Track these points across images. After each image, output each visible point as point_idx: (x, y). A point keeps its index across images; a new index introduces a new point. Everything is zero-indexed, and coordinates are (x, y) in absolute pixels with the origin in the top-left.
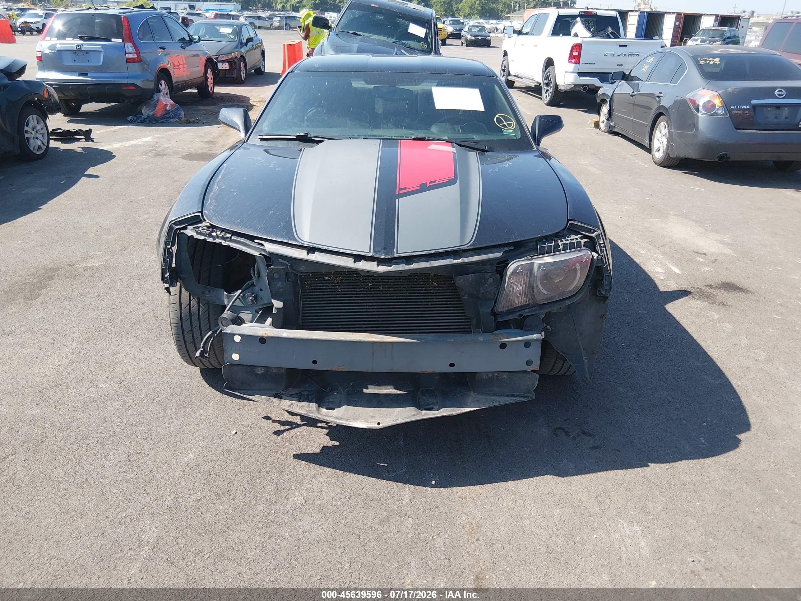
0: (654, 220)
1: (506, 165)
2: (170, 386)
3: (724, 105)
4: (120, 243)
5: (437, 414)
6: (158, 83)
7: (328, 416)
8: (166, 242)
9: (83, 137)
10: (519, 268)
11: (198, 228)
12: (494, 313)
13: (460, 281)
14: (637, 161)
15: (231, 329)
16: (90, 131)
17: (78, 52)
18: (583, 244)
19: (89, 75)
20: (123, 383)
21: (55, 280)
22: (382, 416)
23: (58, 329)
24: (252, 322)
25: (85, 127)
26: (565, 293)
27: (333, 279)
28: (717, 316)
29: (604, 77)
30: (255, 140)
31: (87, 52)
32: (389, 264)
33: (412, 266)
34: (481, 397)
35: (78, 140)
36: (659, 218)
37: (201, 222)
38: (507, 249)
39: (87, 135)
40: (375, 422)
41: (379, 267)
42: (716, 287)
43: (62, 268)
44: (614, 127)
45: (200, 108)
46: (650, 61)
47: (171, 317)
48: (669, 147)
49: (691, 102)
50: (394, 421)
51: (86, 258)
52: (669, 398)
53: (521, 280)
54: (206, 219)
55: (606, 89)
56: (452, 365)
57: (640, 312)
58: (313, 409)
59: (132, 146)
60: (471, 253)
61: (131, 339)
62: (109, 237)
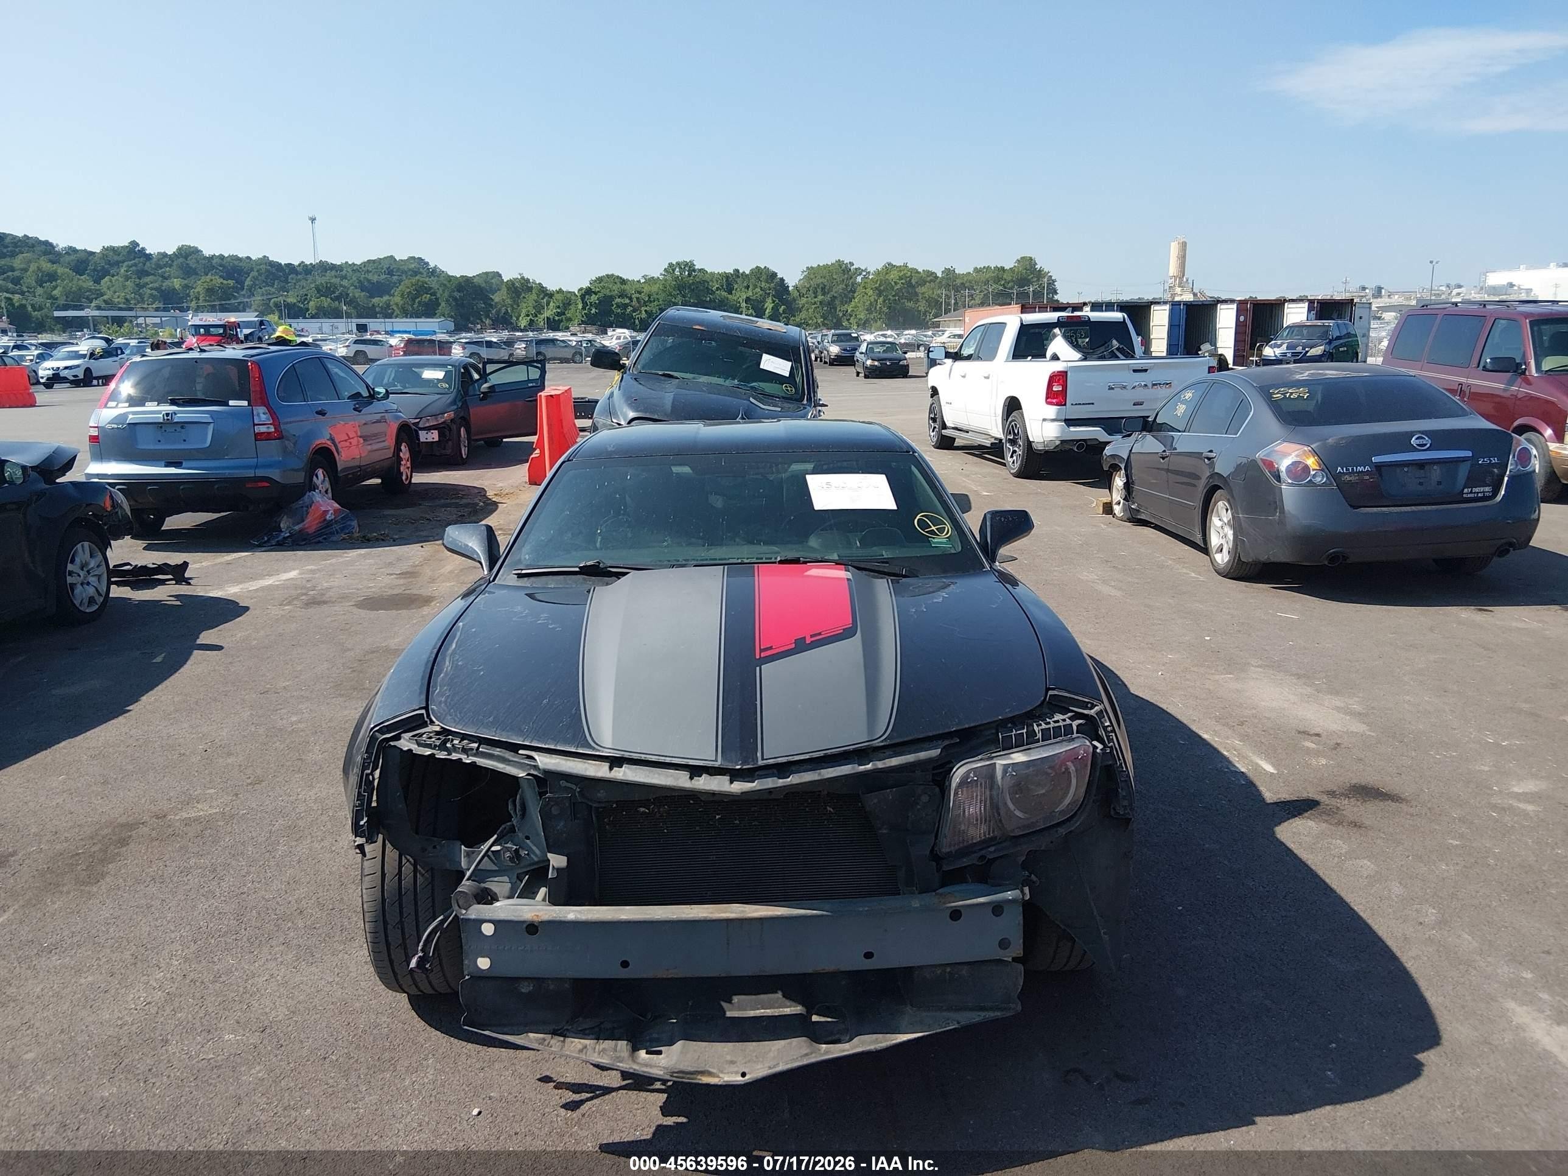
0: (1223, 676)
1: (940, 597)
2: (355, 1033)
3: (1324, 467)
4: (249, 771)
5: (848, 1050)
6: (311, 473)
7: (651, 1066)
8: (364, 763)
9: (170, 577)
10: (972, 775)
11: (421, 735)
12: (936, 857)
13: (872, 801)
14: (1184, 571)
15: (476, 911)
16: (185, 565)
17: (167, 425)
18: (1075, 728)
19: (184, 464)
20: (268, 1031)
21: (132, 845)
22: (749, 1061)
23: (142, 937)
24: (510, 897)
25: (175, 558)
26: (1054, 814)
27: (653, 811)
28: (1345, 848)
29: (1112, 425)
30: (508, 577)
31: (183, 425)
32: (750, 779)
33: (789, 779)
34: (924, 1014)
35: (163, 582)
36: (1230, 674)
37: (424, 725)
38: (947, 742)
39: (179, 573)
40: (736, 1073)
41: (732, 786)
42: (1342, 794)
43: (143, 823)
44: (1138, 511)
45: (387, 512)
46: (1187, 398)
47: (365, 900)
48: (1237, 545)
49: (1264, 464)
50: (770, 1068)
51: (189, 801)
52: (1267, 1002)
53: (977, 795)
54: (434, 719)
55: (1117, 447)
56: (869, 955)
57: (1207, 846)
58: (622, 1055)
59: (262, 589)
60: (888, 753)
61: (277, 949)
62: (229, 761)
